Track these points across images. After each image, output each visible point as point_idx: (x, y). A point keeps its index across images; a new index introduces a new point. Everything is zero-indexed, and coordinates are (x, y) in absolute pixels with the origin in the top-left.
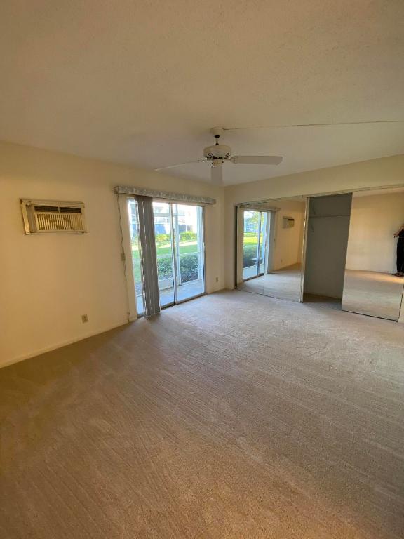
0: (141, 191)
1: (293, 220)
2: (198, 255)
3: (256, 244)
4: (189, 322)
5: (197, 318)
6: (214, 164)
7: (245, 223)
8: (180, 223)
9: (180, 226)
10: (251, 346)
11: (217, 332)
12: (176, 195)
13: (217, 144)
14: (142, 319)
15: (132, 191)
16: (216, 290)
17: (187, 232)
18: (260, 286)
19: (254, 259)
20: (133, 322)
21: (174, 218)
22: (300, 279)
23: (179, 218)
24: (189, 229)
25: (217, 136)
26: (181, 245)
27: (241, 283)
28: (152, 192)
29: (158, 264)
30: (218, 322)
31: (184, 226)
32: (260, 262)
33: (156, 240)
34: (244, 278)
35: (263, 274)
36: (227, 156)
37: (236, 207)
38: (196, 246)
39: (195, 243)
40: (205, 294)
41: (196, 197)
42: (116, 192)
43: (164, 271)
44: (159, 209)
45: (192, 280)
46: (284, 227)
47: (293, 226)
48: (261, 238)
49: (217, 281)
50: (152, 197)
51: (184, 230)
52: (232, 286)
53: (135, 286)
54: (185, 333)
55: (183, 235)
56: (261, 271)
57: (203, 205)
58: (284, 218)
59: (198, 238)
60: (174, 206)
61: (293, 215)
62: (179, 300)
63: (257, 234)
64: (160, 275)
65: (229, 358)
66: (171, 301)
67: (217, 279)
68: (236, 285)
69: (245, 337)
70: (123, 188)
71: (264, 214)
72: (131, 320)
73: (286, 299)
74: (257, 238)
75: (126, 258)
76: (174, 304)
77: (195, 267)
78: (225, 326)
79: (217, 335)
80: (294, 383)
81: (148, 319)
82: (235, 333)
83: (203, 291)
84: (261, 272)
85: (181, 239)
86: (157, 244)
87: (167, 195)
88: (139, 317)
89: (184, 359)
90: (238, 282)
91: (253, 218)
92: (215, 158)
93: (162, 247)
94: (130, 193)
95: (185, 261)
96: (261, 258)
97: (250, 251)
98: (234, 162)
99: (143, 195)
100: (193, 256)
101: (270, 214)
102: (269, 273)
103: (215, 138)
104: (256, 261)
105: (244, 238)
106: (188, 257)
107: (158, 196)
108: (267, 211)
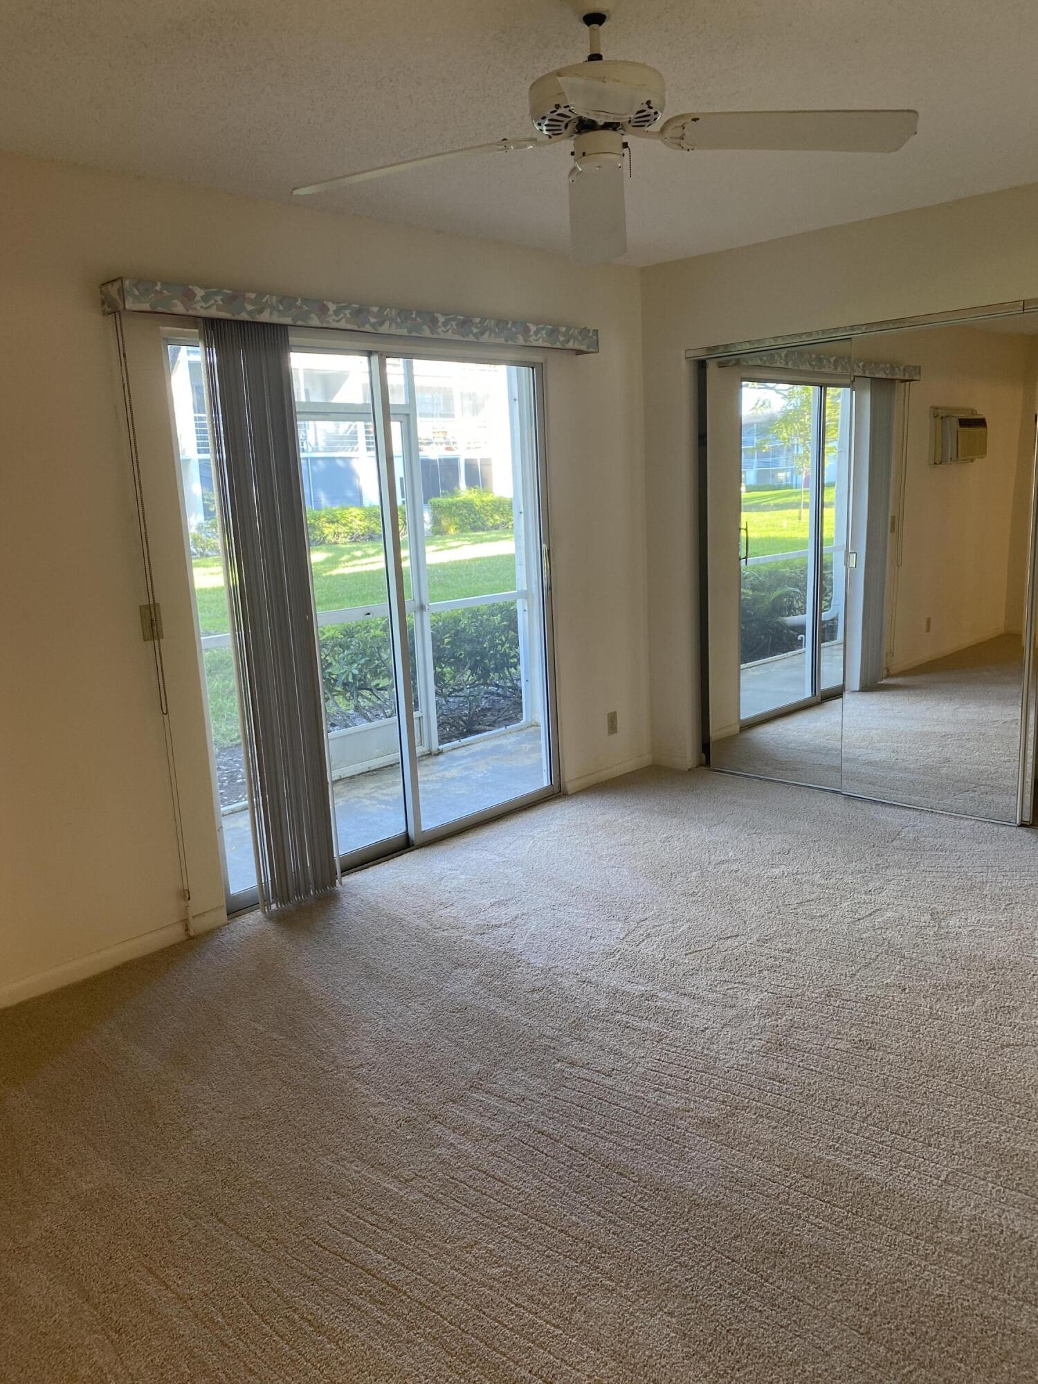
0: (235, 298)
1: (981, 423)
2: (520, 605)
3: (803, 543)
4: (482, 930)
5: (513, 911)
6: (580, 154)
7: (749, 442)
8: (431, 453)
9: (427, 464)
10: (779, 1045)
11: (613, 980)
12: (404, 313)
13: (595, 57)
14: (253, 920)
15: (189, 296)
16: (606, 775)
17: (464, 492)
18: (827, 751)
19: (791, 620)
20: (211, 933)
21: (396, 427)
22: (1017, 713)
23: (424, 428)
24: (476, 476)
25: (594, 19)
26: (435, 555)
27: (728, 740)
28: (287, 300)
29: (321, 654)
30: (619, 928)
31: (450, 465)
32: (825, 632)
33: (311, 535)
34: (747, 713)
35: (836, 694)
36: (643, 119)
37: (701, 366)
38: (506, 563)
39: (503, 547)
40: (555, 794)
41: (501, 323)
42: (112, 308)
43: (356, 687)
44: (330, 382)
45: (493, 725)
46: (939, 461)
47: (982, 453)
48: (829, 514)
49: (613, 728)
50: (284, 327)
51: (451, 486)
52: (687, 753)
53: (214, 762)
54: (463, 984)
55: (449, 510)
56: (830, 678)
57: (537, 358)
58: (939, 415)
59: (519, 522)
60: (395, 367)
61: (980, 400)
62: (430, 823)
63: (808, 496)
64: (334, 705)
65: (673, 1102)
66: (392, 828)
67: (612, 718)
68: (705, 746)
69: (753, 1000)
70: (145, 283)
71: (840, 399)
72: (197, 926)
73: (950, 813)
74: (807, 515)
75: (167, 626)
76: (404, 846)
77: (507, 662)
78: (649, 949)
79: (615, 994)
80: (990, 1215)
81: (281, 919)
82: (700, 983)
83: (544, 781)
84: (829, 680)
85: (438, 530)
86: (316, 557)
87: (360, 312)
88: (236, 908)
89: (456, 1110)
90: (714, 734)
91: (787, 418)
92: (585, 126)
93: (345, 569)
94: (179, 308)
95: (458, 636)
96: (826, 616)
97: (777, 578)
98: (680, 142)
99: (244, 316)
100: (494, 609)
101: (867, 398)
102: (869, 686)
103: (585, 28)
104: (801, 629)
105: (745, 517)
106: (475, 614)
107: (315, 321)
108: (852, 383)
